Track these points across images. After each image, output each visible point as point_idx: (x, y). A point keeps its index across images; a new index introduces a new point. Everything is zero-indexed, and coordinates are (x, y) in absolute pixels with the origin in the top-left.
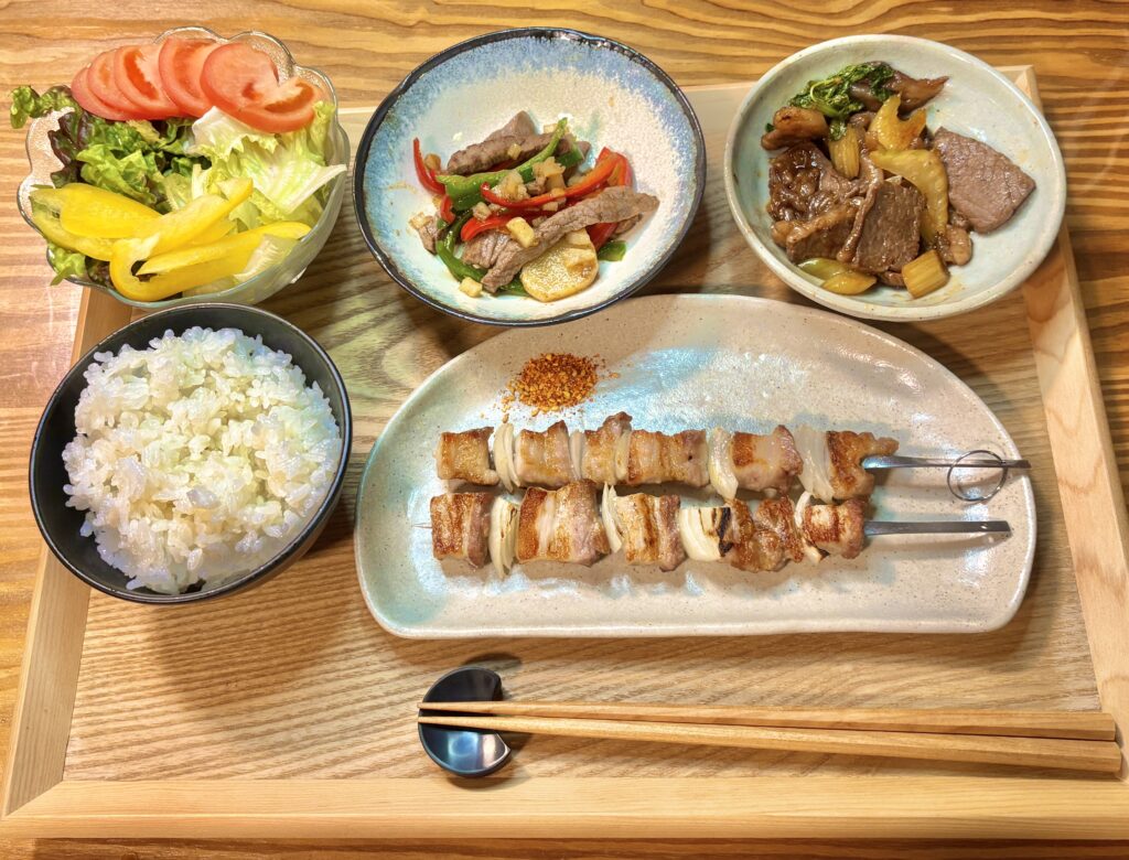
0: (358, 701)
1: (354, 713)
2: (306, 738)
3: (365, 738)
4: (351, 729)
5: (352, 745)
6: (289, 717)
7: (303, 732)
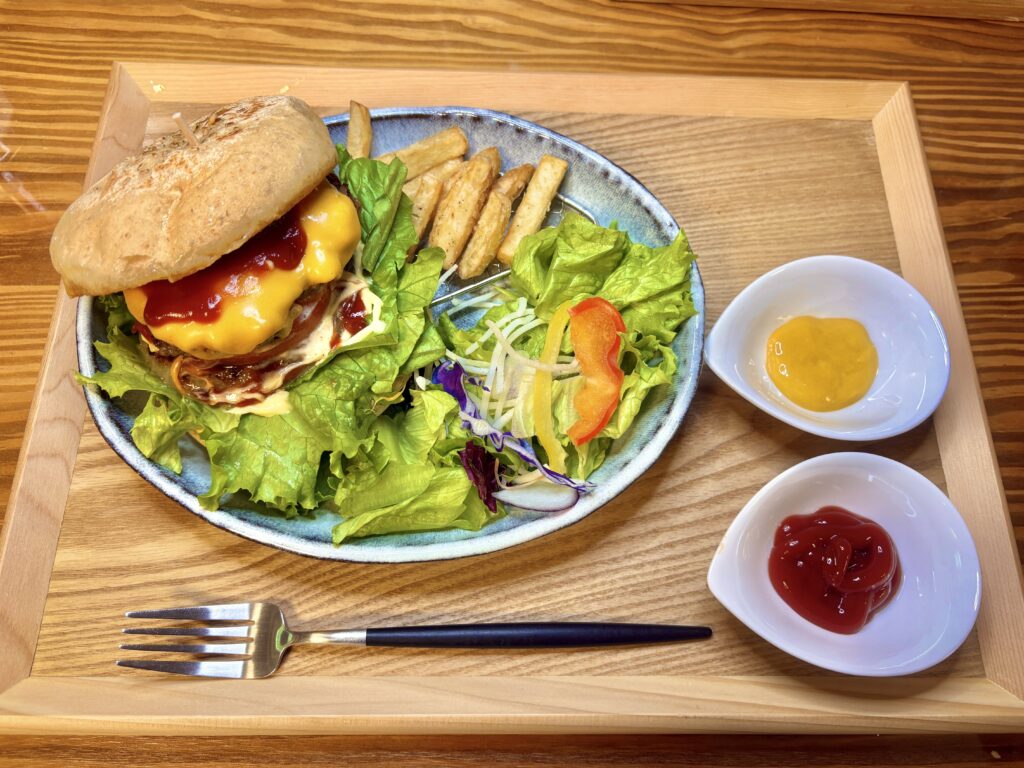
0: (667, 159)
1: (668, 152)
2: (702, 139)
3: (658, 138)
4: (669, 143)
5: (666, 134)
6: (716, 151)
7: (704, 143)
